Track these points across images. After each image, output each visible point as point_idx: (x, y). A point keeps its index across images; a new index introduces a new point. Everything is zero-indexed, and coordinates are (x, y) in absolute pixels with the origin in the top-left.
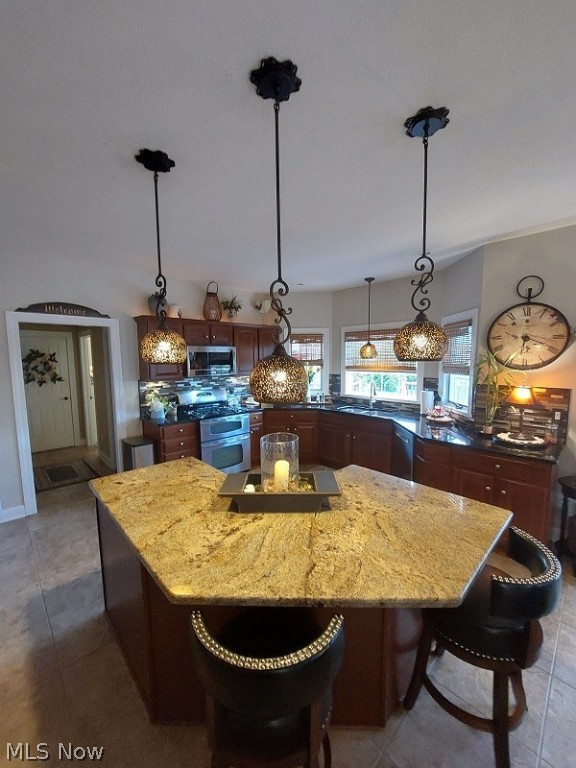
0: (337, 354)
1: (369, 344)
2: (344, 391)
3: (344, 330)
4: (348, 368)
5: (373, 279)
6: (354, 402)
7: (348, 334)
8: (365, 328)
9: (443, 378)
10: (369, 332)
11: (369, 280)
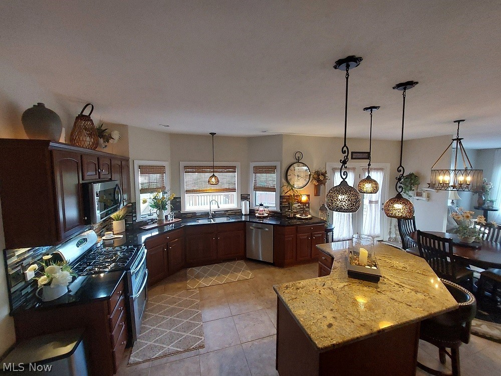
0: (177, 181)
1: (214, 175)
2: (185, 209)
3: (182, 164)
4: (188, 191)
5: (215, 134)
6: (194, 216)
7: (186, 167)
8: (211, 164)
9: (252, 193)
10: (213, 167)
11: (213, 134)
